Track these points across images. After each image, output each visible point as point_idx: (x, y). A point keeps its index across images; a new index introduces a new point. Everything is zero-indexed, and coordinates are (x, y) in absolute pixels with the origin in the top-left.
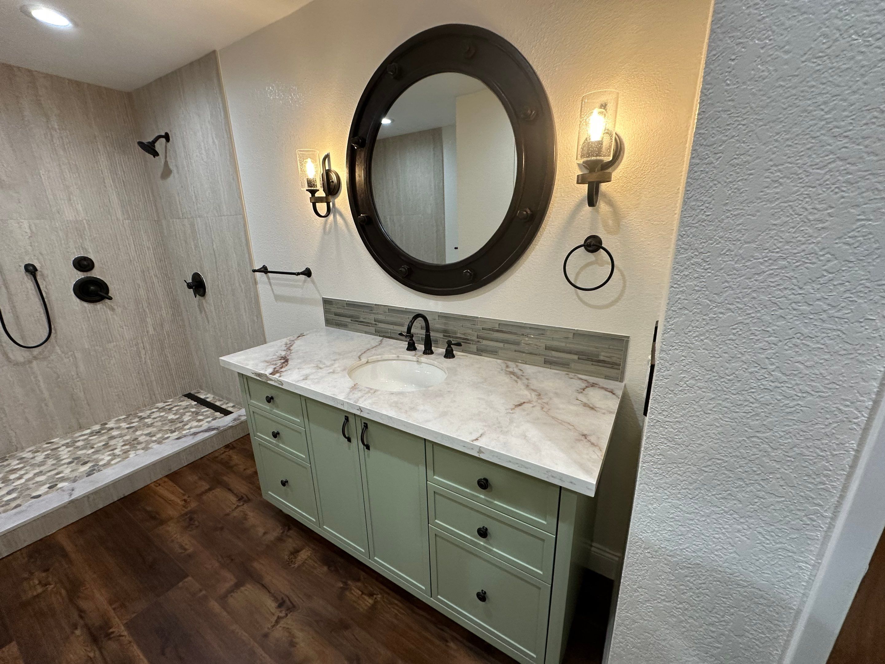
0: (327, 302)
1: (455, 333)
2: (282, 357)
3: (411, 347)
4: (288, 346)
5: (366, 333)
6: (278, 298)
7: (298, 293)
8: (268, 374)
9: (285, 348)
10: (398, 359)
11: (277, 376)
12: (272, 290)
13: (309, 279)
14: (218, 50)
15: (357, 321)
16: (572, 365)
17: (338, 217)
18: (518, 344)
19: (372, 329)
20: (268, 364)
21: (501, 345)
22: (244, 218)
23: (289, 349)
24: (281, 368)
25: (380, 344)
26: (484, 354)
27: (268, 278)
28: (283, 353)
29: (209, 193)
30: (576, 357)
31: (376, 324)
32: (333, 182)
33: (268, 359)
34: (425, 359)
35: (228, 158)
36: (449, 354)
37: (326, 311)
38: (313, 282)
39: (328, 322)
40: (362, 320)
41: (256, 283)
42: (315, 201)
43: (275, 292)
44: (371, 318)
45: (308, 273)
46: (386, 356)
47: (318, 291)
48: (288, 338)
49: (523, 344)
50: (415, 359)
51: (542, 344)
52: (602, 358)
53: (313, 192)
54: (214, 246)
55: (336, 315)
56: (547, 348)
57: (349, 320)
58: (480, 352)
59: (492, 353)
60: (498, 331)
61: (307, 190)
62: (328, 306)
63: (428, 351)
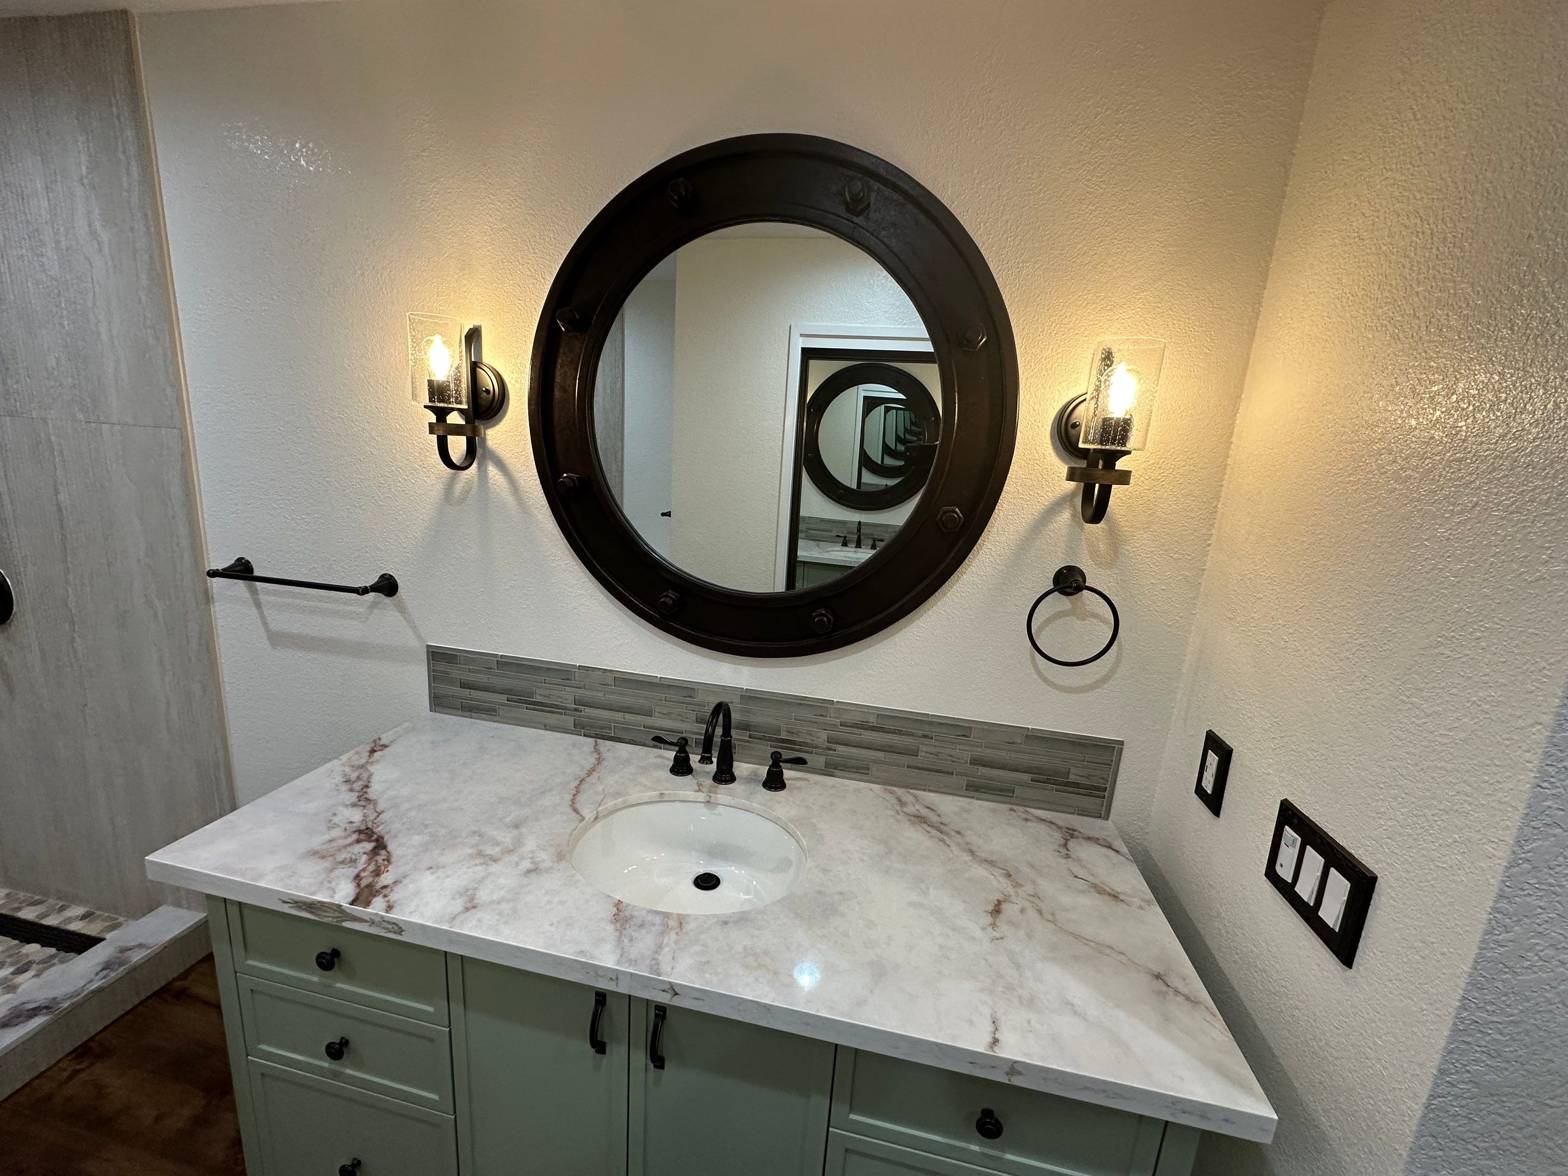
0: (437, 656)
1: (779, 731)
2: (360, 832)
3: (681, 767)
4: (358, 786)
5: (546, 727)
6: (277, 639)
7: (350, 630)
8: (345, 905)
9: (353, 797)
10: (662, 799)
11: (377, 907)
12: (263, 617)
13: (387, 600)
14: (134, 11)
15: (526, 702)
16: (1018, 791)
17: (492, 470)
18: (915, 753)
19: (569, 721)
20: (327, 864)
21: (880, 755)
22: (184, 439)
23: (364, 798)
24: (377, 873)
25: (599, 761)
26: (837, 772)
27: (254, 592)
28: (356, 816)
29: (58, 360)
30: (1026, 777)
31: (576, 710)
32: (488, 391)
33: (317, 842)
34: (724, 793)
35: (144, 282)
36: (774, 782)
37: (434, 678)
38: (402, 609)
39: (438, 702)
40: (538, 698)
41: (208, 598)
42: (441, 430)
43: (272, 626)
44: (567, 696)
45: (387, 586)
46: (634, 797)
47: (414, 628)
48: (344, 758)
49: (923, 754)
50: (701, 796)
51: (964, 753)
52: (1072, 778)
53: (441, 414)
54: (61, 497)
55: (464, 685)
56: (975, 762)
57: (503, 698)
58: (831, 769)
59: (859, 770)
60: (873, 729)
61: (426, 407)
62: (442, 666)
63: (725, 775)
